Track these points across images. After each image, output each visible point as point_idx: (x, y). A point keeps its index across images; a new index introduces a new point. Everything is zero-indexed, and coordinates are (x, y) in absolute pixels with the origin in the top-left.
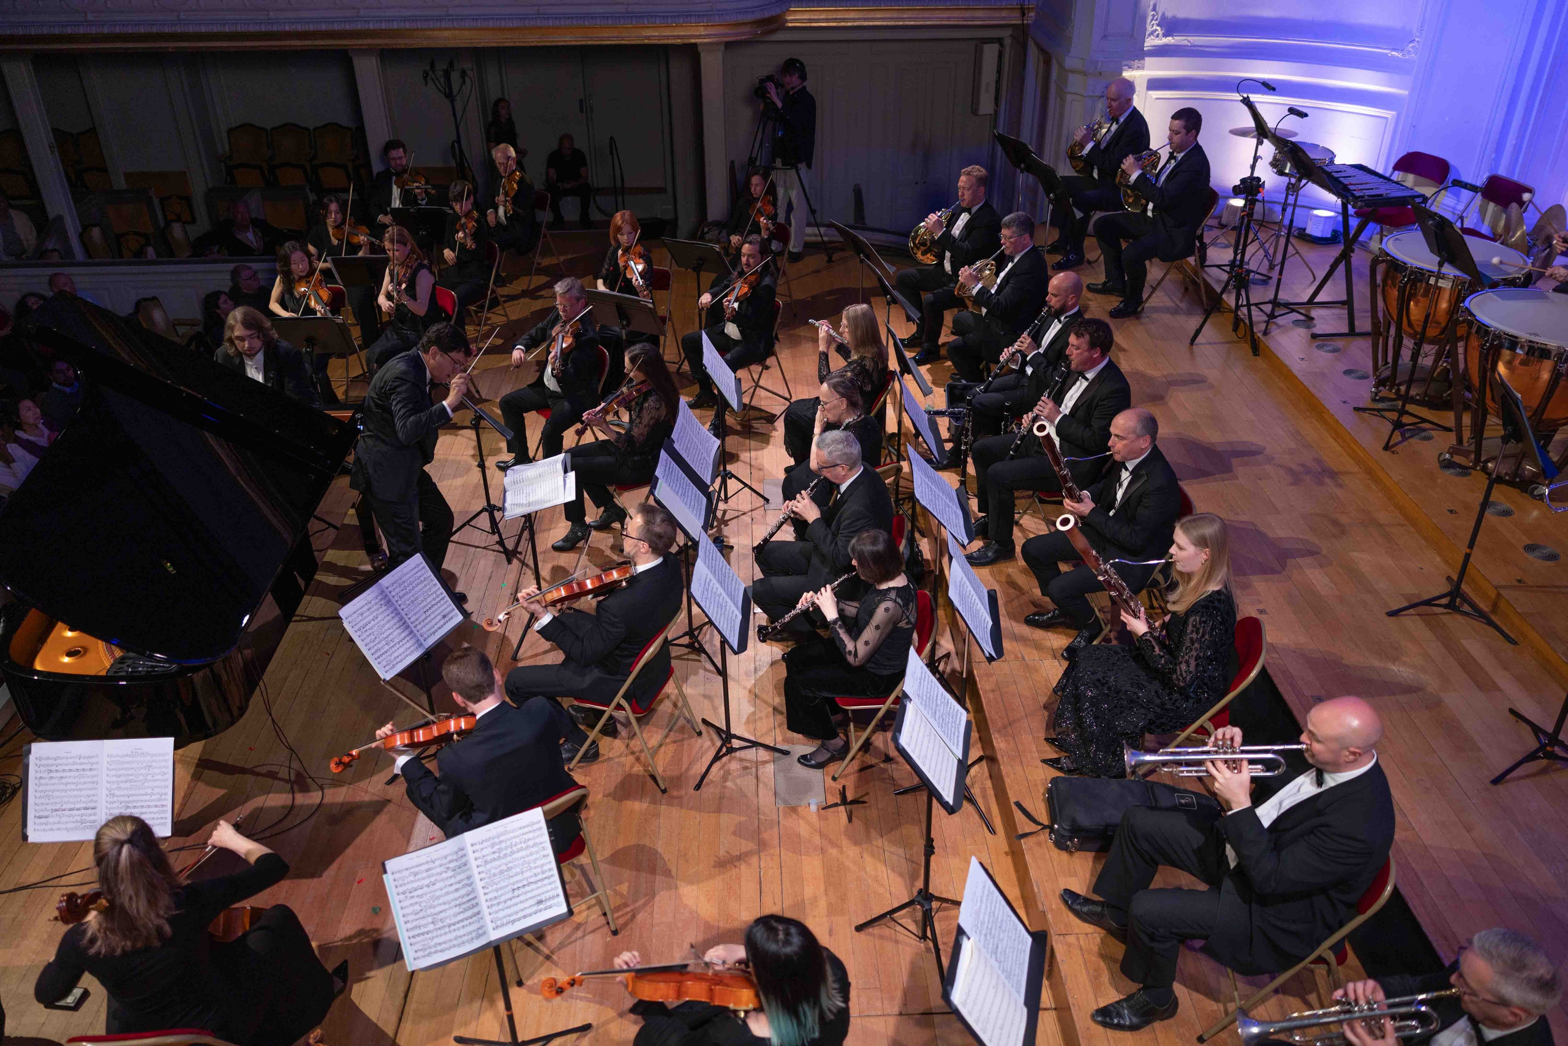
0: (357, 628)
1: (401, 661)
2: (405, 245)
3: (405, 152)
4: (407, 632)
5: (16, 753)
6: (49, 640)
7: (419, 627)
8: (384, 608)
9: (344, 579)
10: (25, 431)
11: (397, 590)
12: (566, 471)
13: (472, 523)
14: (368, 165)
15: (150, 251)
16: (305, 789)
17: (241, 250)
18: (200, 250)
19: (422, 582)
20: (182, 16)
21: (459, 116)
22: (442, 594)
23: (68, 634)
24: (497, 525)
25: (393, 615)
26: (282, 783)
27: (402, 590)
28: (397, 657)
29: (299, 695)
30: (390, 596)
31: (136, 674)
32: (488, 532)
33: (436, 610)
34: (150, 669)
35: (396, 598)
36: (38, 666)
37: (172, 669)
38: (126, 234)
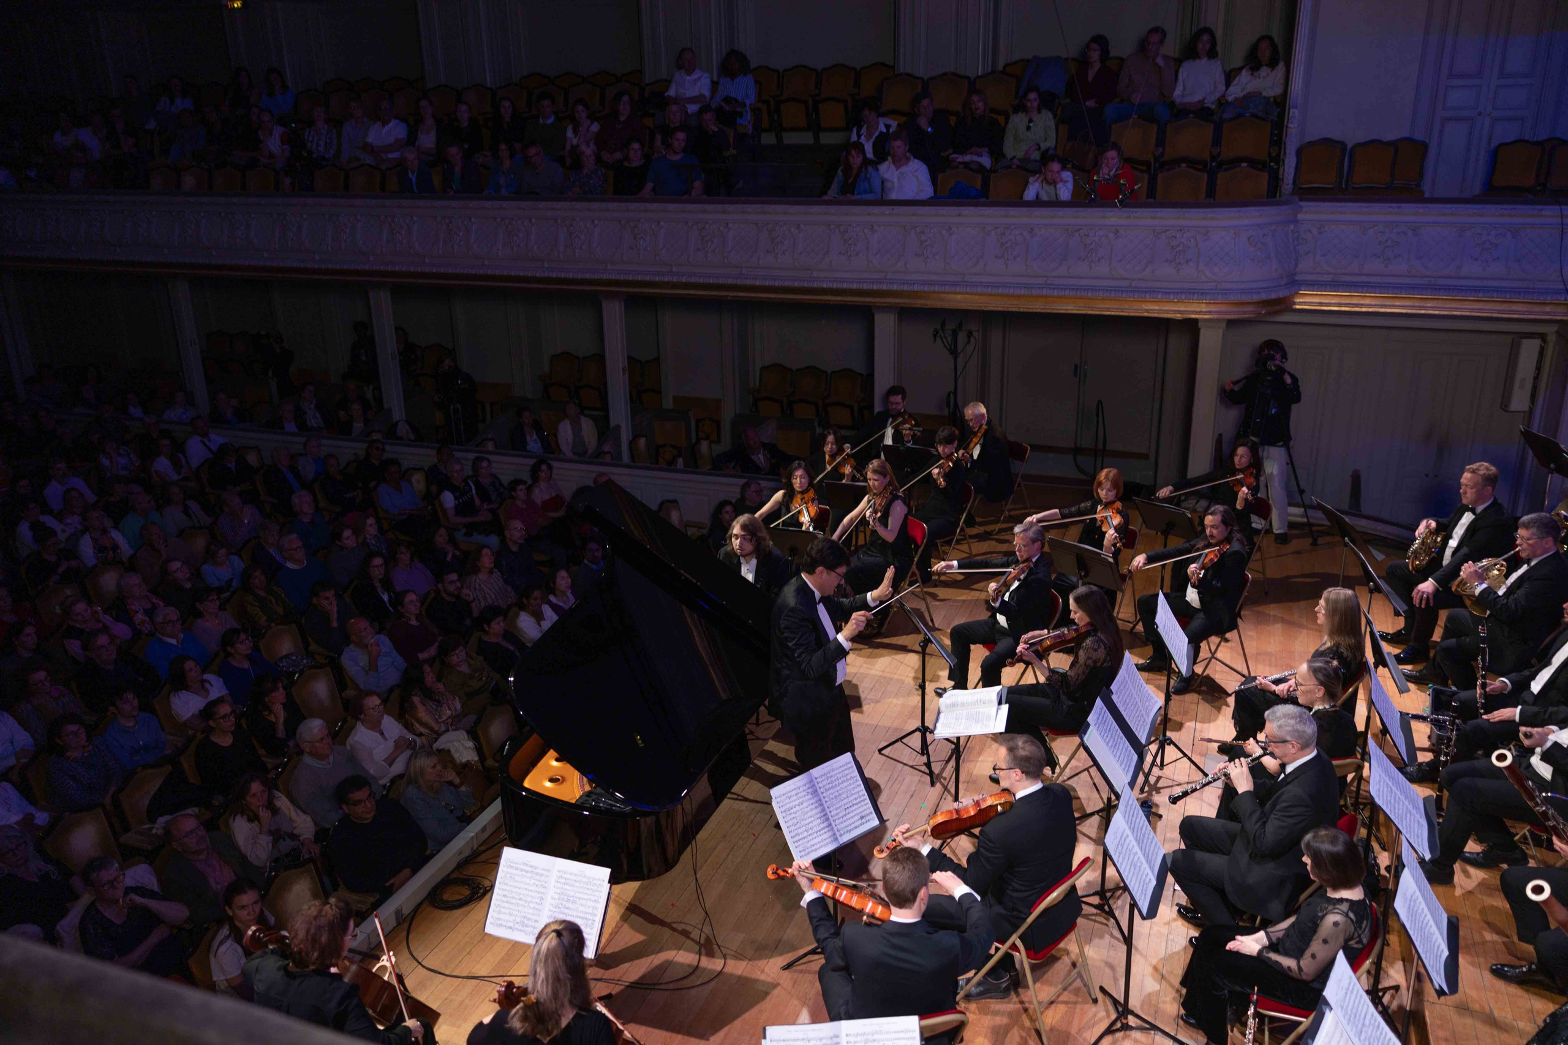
0: (783, 809)
1: (815, 850)
2: (885, 476)
4: (826, 824)
5: (492, 861)
6: (539, 765)
7: (837, 822)
8: (810, 796)
10: (555, 595)
11: (825, 783)
12: (1000, 703)
13: (904, 740)
14: (871, 405)
15: (680, 461)
16: (711, 954)
18: (719, 465)
19: (847, 780)
20: (745, 271)
22: (864, 795)
23: (555, 763)
24: (927, 747)
25: (817, 805)
26: (693, 943)
27: (829, 784)
28: (813, 845)
29: (722, 866)
30: (817, 786)
31: (597, 808)
32: (916, 752)
33: (856, 810)
34: (607, 807)
35: (822, 790)
36: (527, 784)
37: (627, 810)
38: (664, 445)
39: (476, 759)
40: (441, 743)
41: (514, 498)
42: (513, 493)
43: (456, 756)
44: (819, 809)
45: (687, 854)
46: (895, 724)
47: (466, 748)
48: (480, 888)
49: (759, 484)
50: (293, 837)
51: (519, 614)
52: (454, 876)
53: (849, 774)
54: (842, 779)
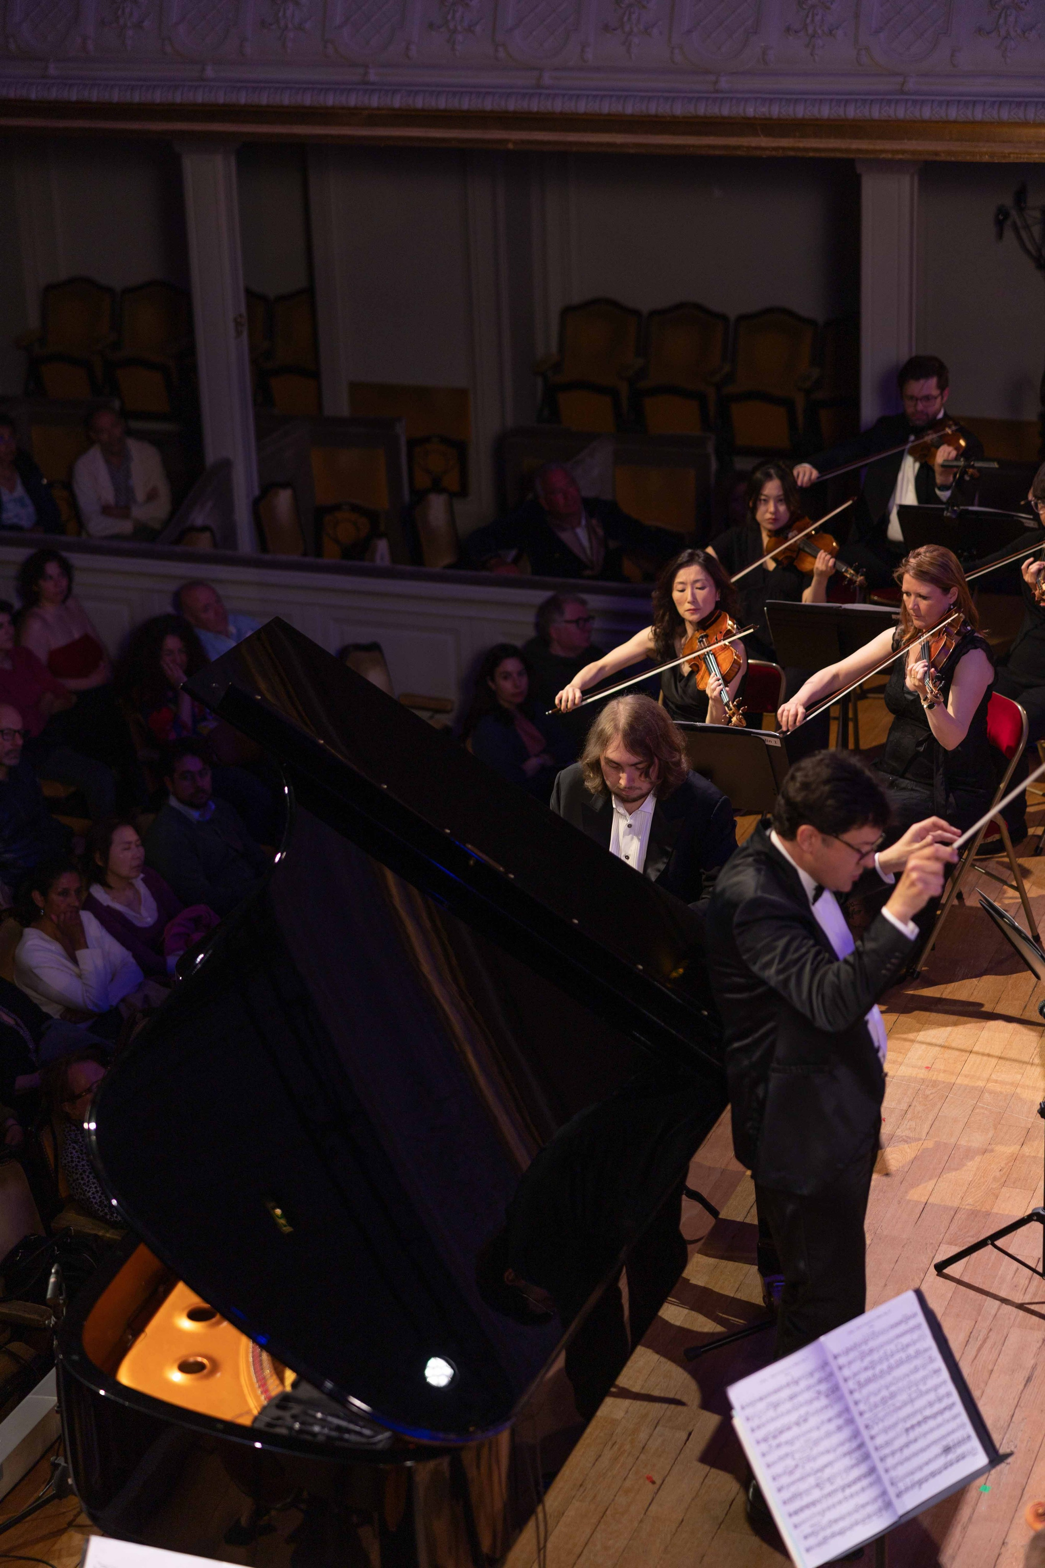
0: (760, 1434)
1: (841, 1533)
2: (946, 590)
3: (944, 388)
4: (863, 1469)
6: (151, 1328)
7: (890, 1462)
8: (823, 1401)
9: (701, 1319)
11: (857, 1366)
13: (999, 1243)
14: (855, 404)
15: (382, 546)
19: (909, 1359)
20: (547, 80)
22: (948, 1395)
23: (186, 1324)
25: (840, 1421)
27: (866, 1369)
28: (836, 1521)
29: (582, 1559)
30: (839, 1376)
31: (309, 1438)
32: (1034, 1270)
33: (932, 1430)
34: (334, 1434)
35: (851, 1384)
36: (125, 1376)
37: (375, 1444)
38: (337, 508)
44: (846, 1433)
45: (526, 1540)
46: (970, 1200)
49: (583, 602)
51: (21, 935)
53: (914, 1342)
54: (897, 1357)
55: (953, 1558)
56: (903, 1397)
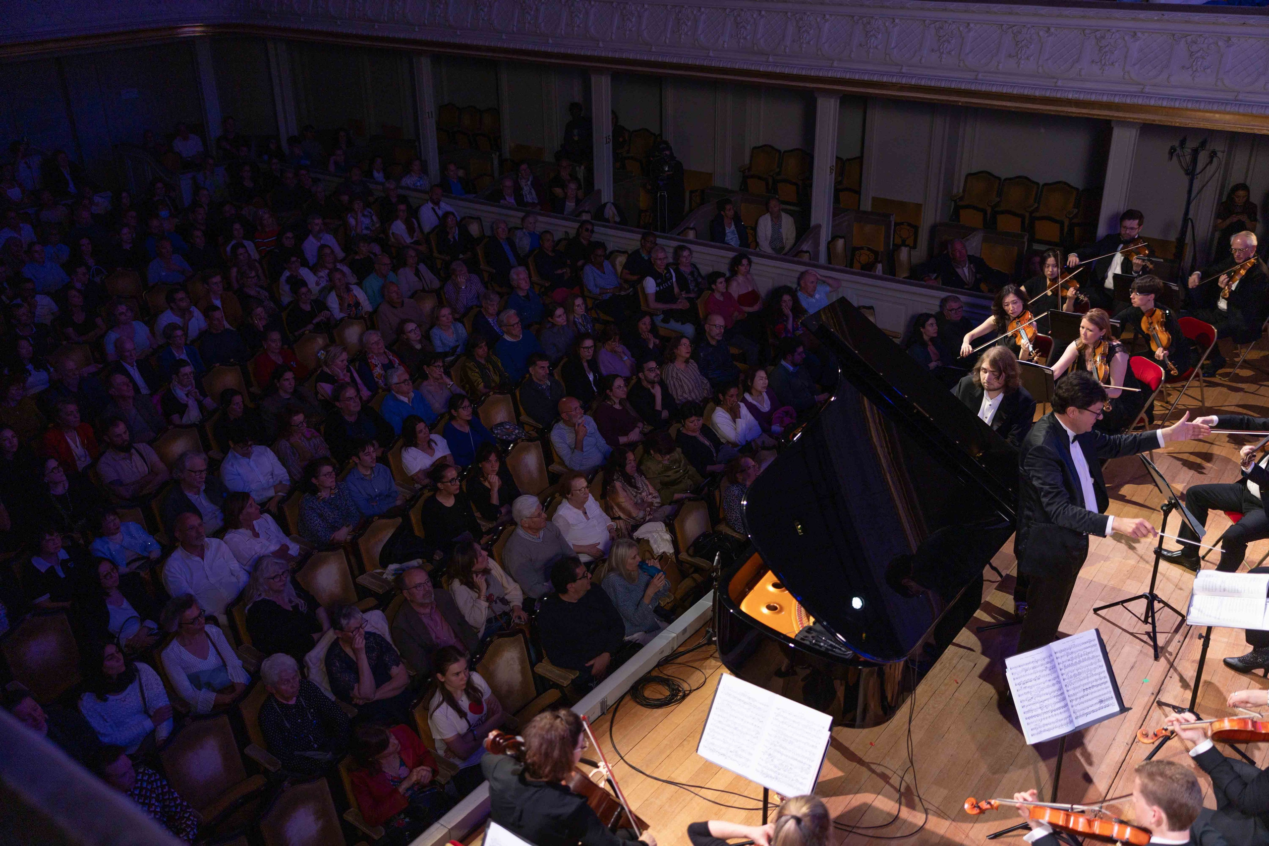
0: (1017, 681)
3: (1140, 225)
4: (1062, 704)
6: (756, 588)
7: (1074, 703)
8: (1048, 672)
9: (985, 615)
10: (751, 394)
11: (1064, 659)
12: (1267, 595)
13: (1125, 605)
15: (879, 266)
16: (911, 806)
17: (952, 281)
18: (917, 275)
19: (1089, 659)
20: (980, 76)
21: (1193, 195)
22: (1105, 677)
23: (771, 589)
24: (1153, 613)
25: (1054, 682)
26: (892, 790)
27: (1069, 660)
28: (1047, 725)
29: (923, 710)
30: (1056, 662)
31: (817, 647)
32: (1139, 619)
33: (1095, 692)
34: (830, 648)
35: (1061, 666)
36: (744, 607)
37: (846, 655)
38: (862, 248)
39: (672, 551)
40: (640, 533)
41: (713, 290)
42: (713, 287)
43: (654, 547)
44: (1057, 687)
45: (906, 706)
46: (1112, 582)
47: (663, 540)
48: (680, 691)
50: (505, 602)
52: (654, 674)
53: (1092, 652)
54: (1084, 657)
55: (1090, 741)
56: (1084, 675)
